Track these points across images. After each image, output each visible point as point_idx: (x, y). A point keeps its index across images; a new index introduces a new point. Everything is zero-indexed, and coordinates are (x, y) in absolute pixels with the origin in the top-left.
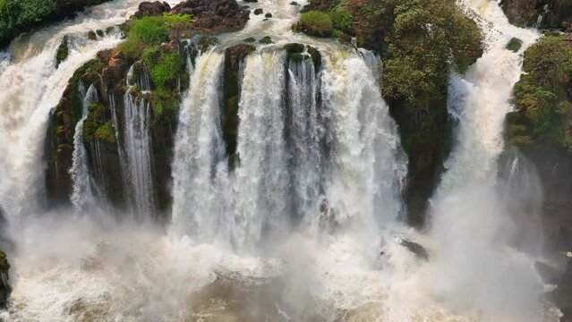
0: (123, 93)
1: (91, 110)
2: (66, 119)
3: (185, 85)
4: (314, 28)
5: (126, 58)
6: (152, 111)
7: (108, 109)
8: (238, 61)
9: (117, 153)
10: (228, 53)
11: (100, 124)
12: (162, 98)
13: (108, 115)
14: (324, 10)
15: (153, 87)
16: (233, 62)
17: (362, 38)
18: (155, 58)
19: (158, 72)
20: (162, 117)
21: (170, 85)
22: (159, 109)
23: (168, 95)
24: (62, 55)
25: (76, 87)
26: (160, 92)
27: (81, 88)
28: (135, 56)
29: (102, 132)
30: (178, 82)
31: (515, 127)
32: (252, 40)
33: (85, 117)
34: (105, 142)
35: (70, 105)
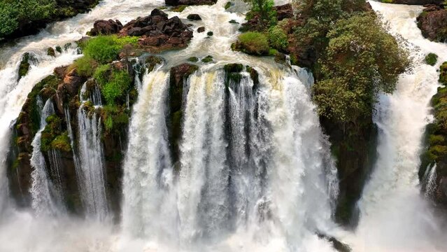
0: (77, 107)
1: (49, 122)
2: (25, 130)
3: (134, 99)
4: (252, 48)
5: (80, 76)
6: (103, 124)
7: (64, 122)
8: (182, 80)
9: (72, 159)
10: (173, 72)
11: (56, 135)
12: (113, 113)
13: (64, 127)
14: (260, 30)
15: (104, 102)
16: (178, 80)
17: (295, 57)
18: (106, 76)
19: (109, 89)
20: (112, 130)
21: (120, 101)
22: (109, 124)
23: (117, 111)
24: (23, 70)
25: (35, 101)
26: (111, 107)
27: (39, 101)
28: (89, 73)
29: (58, 141)
31: (434, 138)
32: (194, 59)
33: (43, 129)
34: (61, 151)
35: (28, 118)
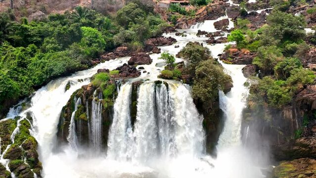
0: (92, 100)
1: (78, 108)
2: (69, 111)
3: (116, 96)
4: (166, 76)
5: (94, 88)
6: (103, 106)
7: (86, 106)
8: (137, 88)
9: (87, 125)
10: (133, 84)
11: (81, 113)
12: (107, 102)
13: (85, 110)
14: (171, 70)
15: (104, 97)
16: (135, 87)
17: (185, 80)
18: (105, 87)
19: (106, 92)
20: (107, 109)
21: (110, 97)
22: (106, 105)
23: (109, 101)
24: (68, 87)
25: (74, 98)
26: (106, 99)
27: (75, 99)
28: (98, 86)
29: (82, 116)
30: (113, 95)
31: (247, 114)
32: (142, 80)
33: (76, 111)
34: (83, 120)
35: (70, 105)
